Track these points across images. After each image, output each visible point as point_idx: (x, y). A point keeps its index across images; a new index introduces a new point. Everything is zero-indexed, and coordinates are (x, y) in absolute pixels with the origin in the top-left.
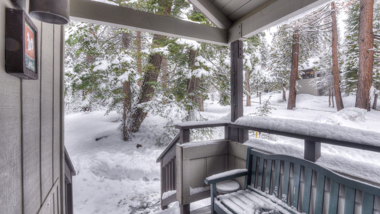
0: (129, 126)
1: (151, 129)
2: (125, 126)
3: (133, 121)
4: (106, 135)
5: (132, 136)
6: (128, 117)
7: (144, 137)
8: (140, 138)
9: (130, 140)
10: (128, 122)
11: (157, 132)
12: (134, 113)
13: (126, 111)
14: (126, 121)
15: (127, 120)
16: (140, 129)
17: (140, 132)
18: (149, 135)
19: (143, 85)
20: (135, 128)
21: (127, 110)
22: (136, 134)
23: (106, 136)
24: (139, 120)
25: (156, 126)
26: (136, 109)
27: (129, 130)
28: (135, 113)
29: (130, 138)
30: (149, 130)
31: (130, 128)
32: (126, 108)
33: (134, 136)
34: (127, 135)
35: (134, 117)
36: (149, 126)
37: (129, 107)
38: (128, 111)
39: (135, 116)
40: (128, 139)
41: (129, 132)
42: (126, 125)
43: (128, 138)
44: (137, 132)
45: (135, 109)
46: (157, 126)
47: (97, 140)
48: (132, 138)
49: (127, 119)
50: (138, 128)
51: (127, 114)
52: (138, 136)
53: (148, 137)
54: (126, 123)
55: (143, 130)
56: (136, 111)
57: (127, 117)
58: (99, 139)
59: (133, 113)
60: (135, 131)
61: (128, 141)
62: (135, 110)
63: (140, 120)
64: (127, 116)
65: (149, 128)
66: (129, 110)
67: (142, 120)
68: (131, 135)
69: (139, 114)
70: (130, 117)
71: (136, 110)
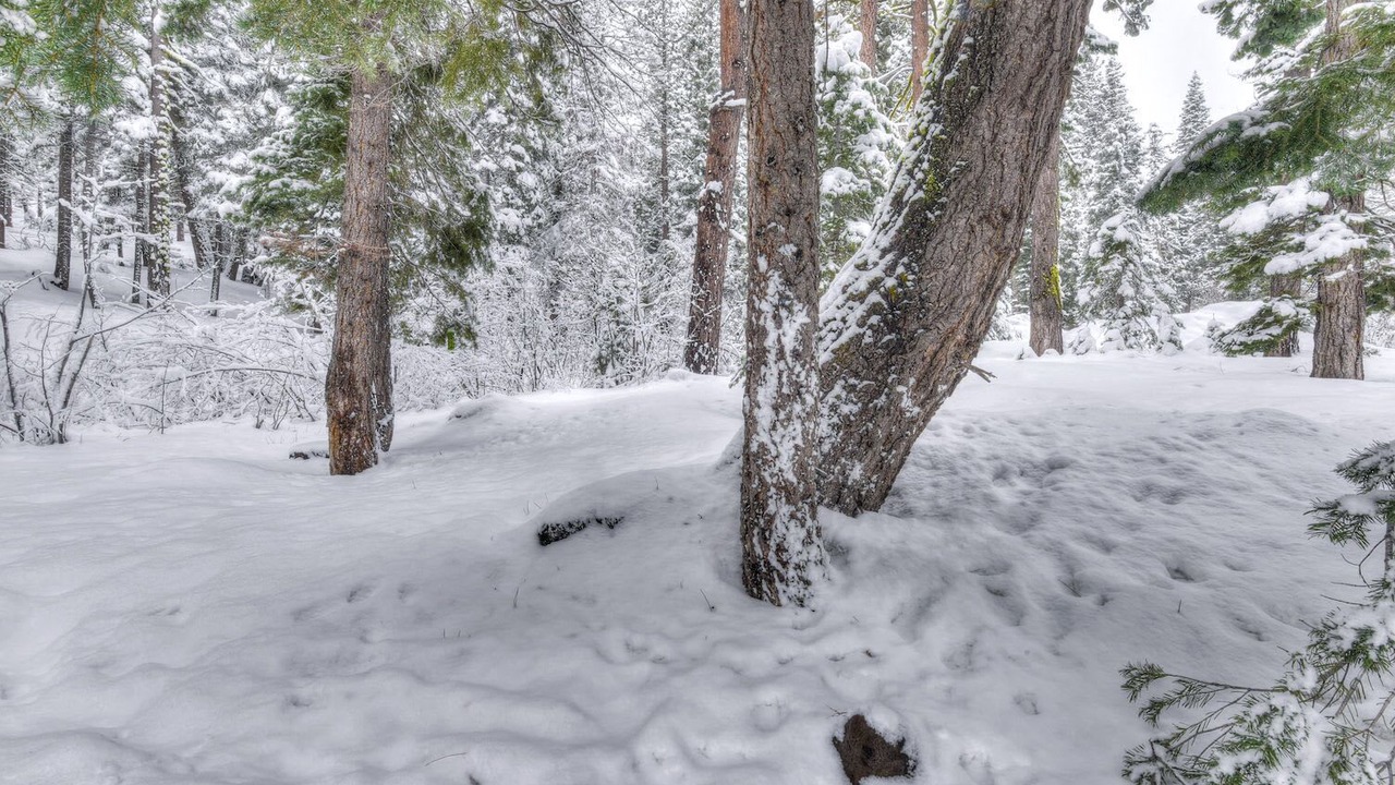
0: (786, 450)
1: (1004, 494)
2: (754, 447)
3: (845, 409)
4: (611, 506)
5: (814, 552)
6: (781, 355)
7: (947, 579)
8: (902, 594)
9: (792, 590)
10: (776, 408)
11: (1088, 539)
12: (853, 330)
13: (763, 295)
14: (766, 394)
15: (773, 381)
16: (906, 477)
17: (907, 513)
18: (1005, 568)
19: (946, 69)
20: (856, 472)
21: (774, 284)
22: (864, 532)
23: (614, 516)
24: (894, 400)
25: (1055, 465)
26: (874, 298)
27: (787, 492)
28: (860, 337)
29: (792, 573)
30: (990, 500)
31: (801, 468)
32: (762, 263)
33: (839, 552)
34: (764, 540)
35: (856, 375)
36: (989, 466)
37: (789, 250)
38: (782, 297)
39: (858, 363)
40: (771, 582)
41: (785, 509)
42: (764, 438)
43: (771, 569)
44: (875, 508)
45: (861, 298)
46: (1068, 472)
47: (546, 537)
48: (814, 573)
49: (771, 371)
50: (887, 473)
51: (770, 325)
52: (886, 564)
53: (998, 593)
54: (765, 415)
55: (934, 498)
56: (874, 319)
57: (771, 357)
58: (562, 534)
59: (844, 339)
60: (857, 503)
61: (776, 602)
62: (860, 310)
63: (906, 403)
64: (770, 342)
65: (987, 477)
66: (788, 282)
67: (930, 400)
68: (808, 541)
69: (899, 348)
70: (796, 355)
71: (874, 309)
